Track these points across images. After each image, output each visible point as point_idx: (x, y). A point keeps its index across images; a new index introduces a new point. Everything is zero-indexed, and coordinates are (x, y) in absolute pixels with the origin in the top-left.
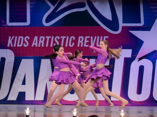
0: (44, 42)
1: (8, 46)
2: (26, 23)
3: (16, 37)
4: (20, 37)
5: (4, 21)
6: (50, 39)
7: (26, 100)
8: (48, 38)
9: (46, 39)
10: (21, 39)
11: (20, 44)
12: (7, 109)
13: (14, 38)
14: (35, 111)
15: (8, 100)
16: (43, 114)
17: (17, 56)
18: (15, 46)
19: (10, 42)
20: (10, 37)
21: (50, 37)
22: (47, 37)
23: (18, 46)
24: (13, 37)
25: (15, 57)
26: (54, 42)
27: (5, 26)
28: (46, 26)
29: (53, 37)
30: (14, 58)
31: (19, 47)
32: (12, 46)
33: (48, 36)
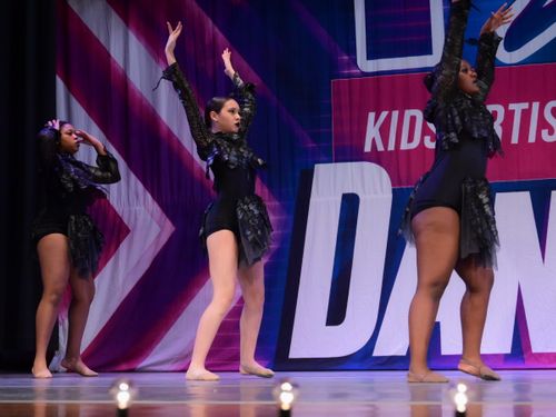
0: (501, 125)
1: (368, 148)
2: (428, 57)
3: (395, 114)
4: (409, 113)
5: (346, 58)
6: (526, 115)
7: (443, 353)
8: (517, 108)
9: (509, 115)
10: (413, 119)
11: (410, 139)
12: (372, 389)
13: (389, 118)
14: (480, 396)
15: (376, 354)
16: (510, 405)
17: (400, 185)
18: (391, 147)
19: (372, 132)
20: (372, 116)
21: (525, 106)
22: (512, 106)
23: (404, 146)
24: (384, 114)
25: (394, 191)
26: (543, 124)
27: (350, 76)
28: (508, 62)
29: (536, 106)
30: (391, 196)
31: (408, 151)
32: (380, 148)
33: (518, 101)
